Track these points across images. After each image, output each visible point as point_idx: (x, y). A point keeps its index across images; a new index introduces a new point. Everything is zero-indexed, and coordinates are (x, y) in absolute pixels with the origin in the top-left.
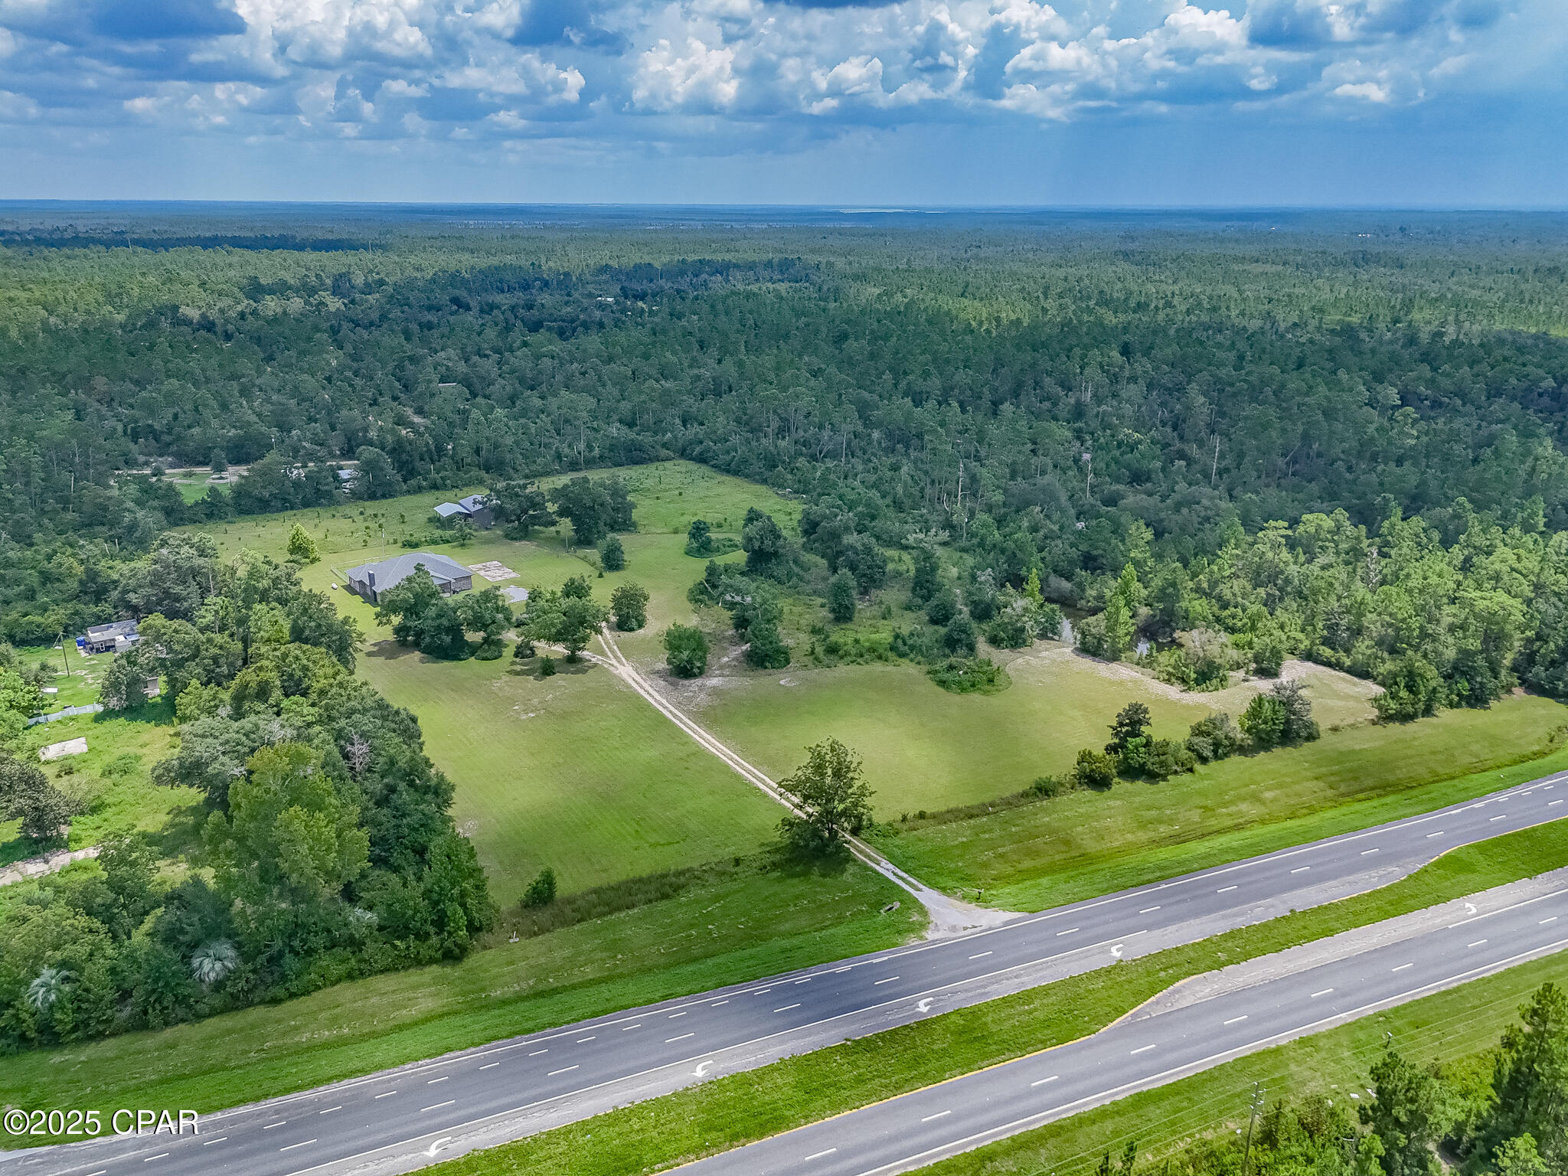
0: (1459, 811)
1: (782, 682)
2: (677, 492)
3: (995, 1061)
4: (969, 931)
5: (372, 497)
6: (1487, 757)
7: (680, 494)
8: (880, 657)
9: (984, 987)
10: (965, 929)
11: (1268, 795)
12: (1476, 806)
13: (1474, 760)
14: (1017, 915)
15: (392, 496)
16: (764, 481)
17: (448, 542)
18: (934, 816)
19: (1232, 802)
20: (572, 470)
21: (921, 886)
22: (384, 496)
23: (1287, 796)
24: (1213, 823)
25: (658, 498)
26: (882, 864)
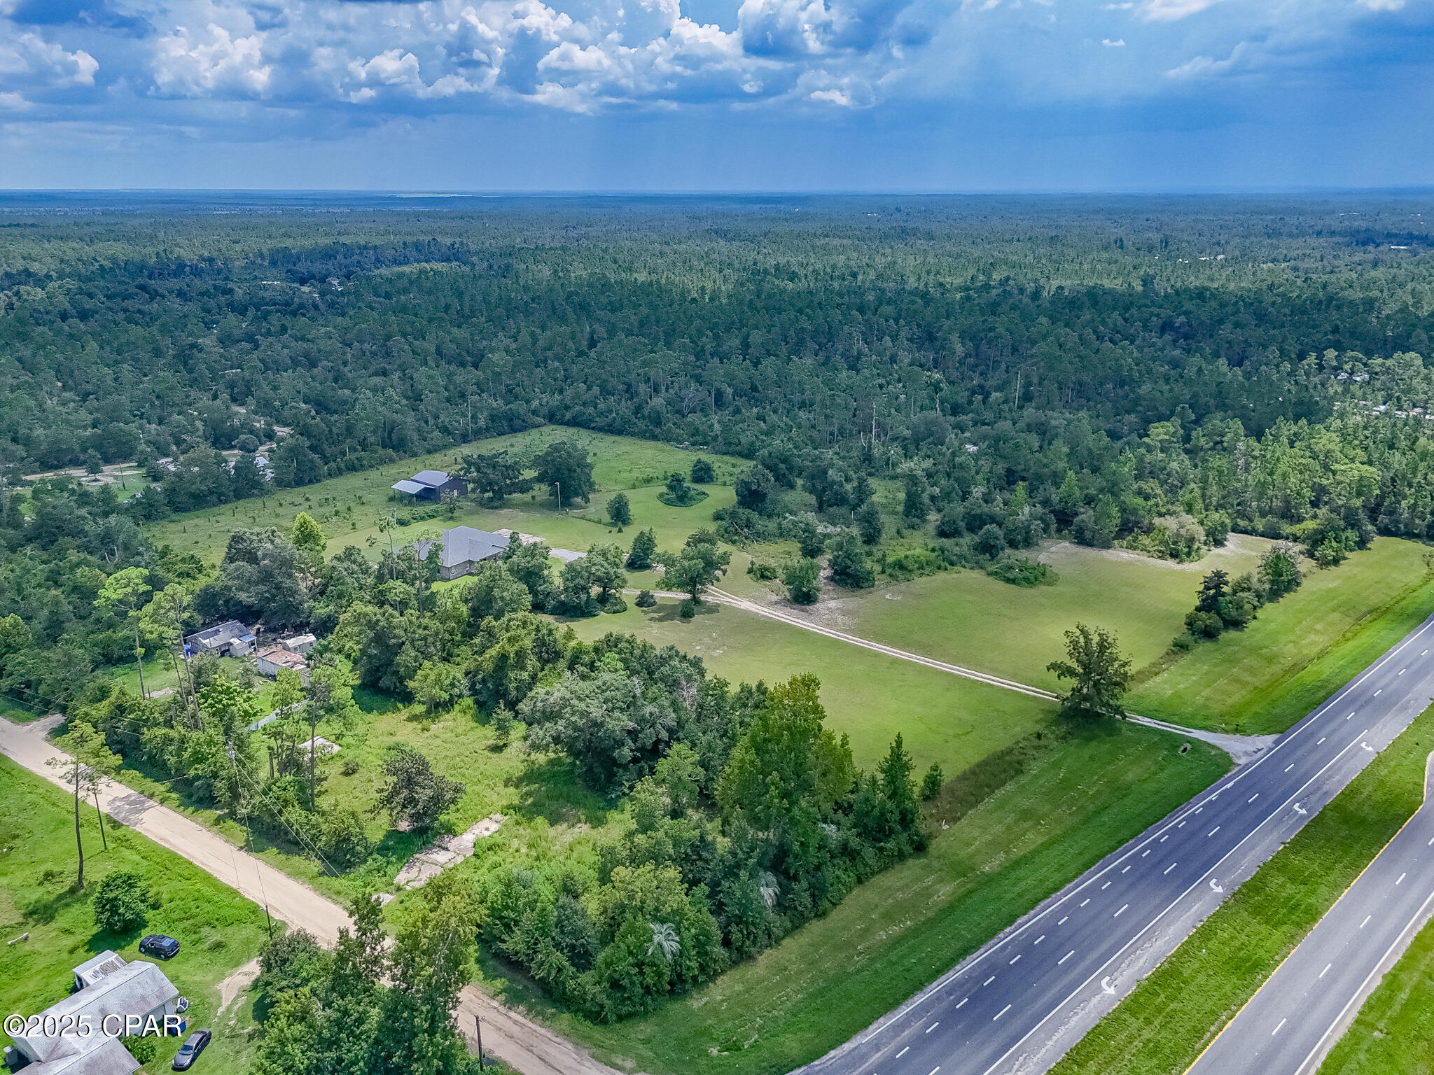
1: (886, 598)
4: (1260, 753)
5: (299, 483)
8: (939, 568)
10: (1255, 752)
13: (1403, 584)
14: (1275, 736)
15: (319, 481)
16: (655, 438)
17: (434, 517)
19: (1304, 635)
21: (1187, 729)
22: (311, 482)
26: (1140, 719)
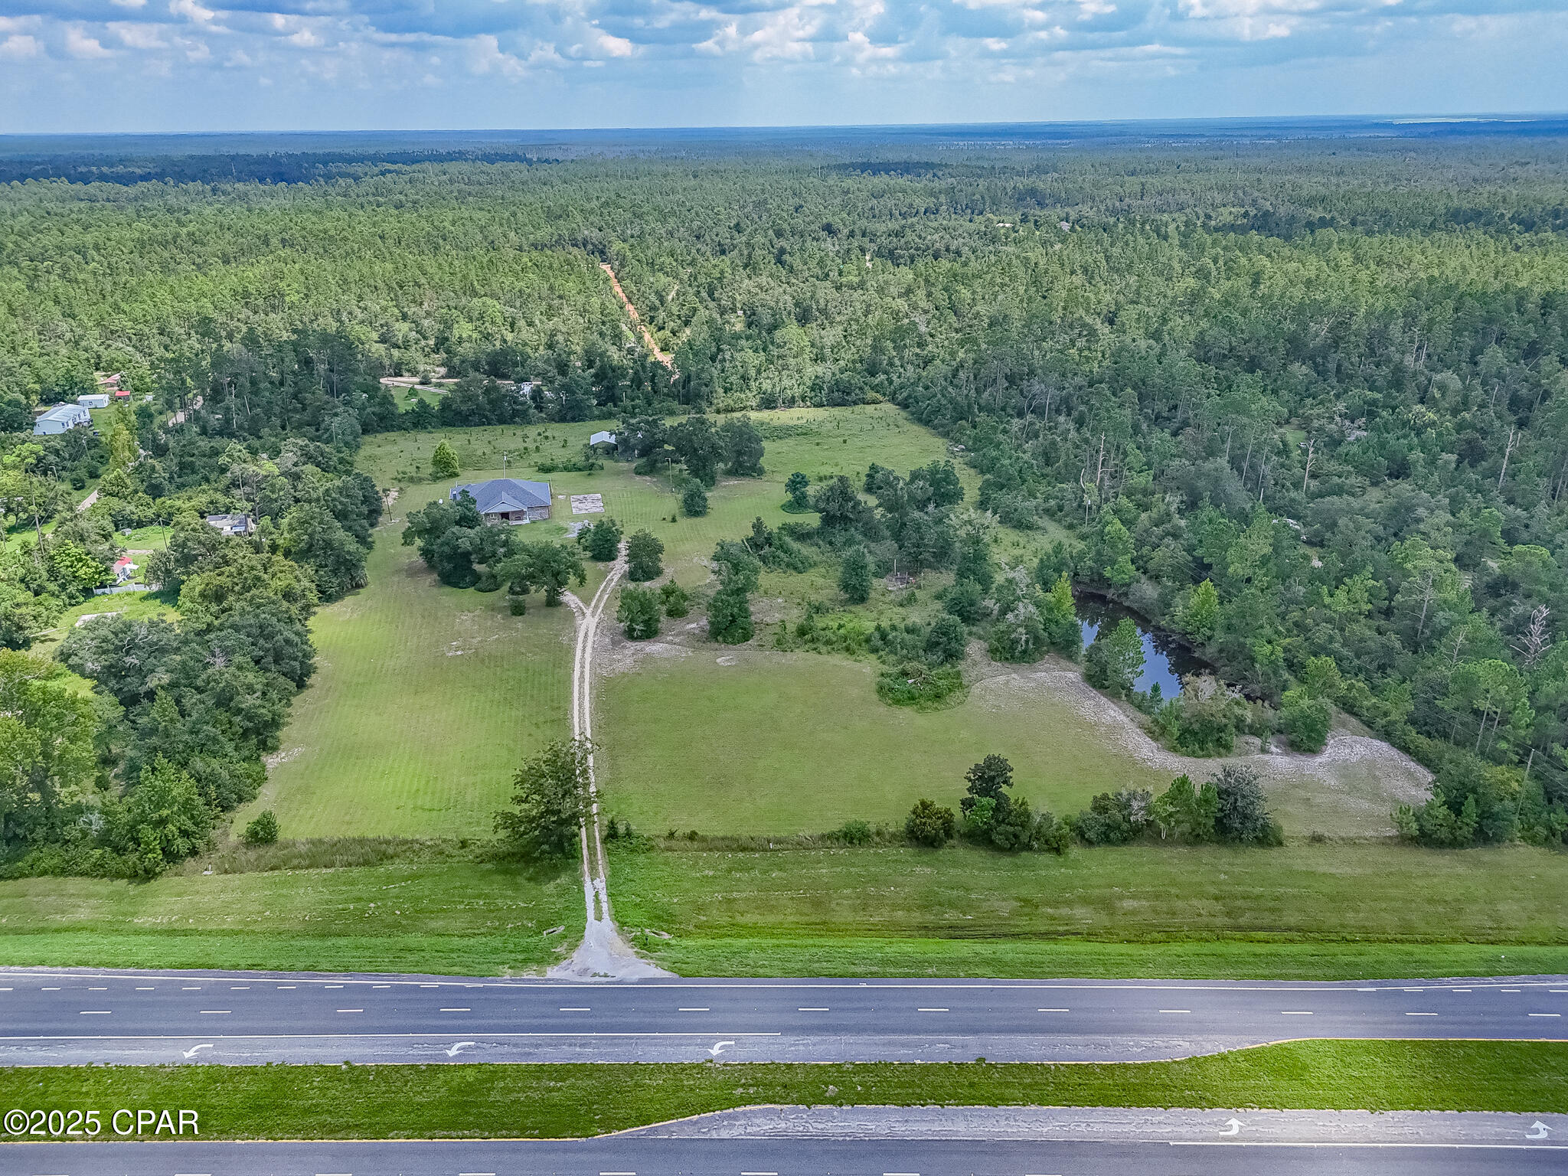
0: (1374, 989)
1: (718, 660)
2: (841, 440)
3: (454, 1134)
4: (597, 979)
6: (1513, 924)
7: (845, 442)
9: (537, 1046)
10: (595, 975)
11: (1128, 904)
12: (1406, 989)
13: (1489, 924)
14: (667, 974)
17: (580, 470)
18: (704, 839)
19: (1069, 903)
20: (767, 408)
21: (606, 916)
23: (1155, 911)
24: (1023, 924)
25: (818, 444)
26: (597, 882)
